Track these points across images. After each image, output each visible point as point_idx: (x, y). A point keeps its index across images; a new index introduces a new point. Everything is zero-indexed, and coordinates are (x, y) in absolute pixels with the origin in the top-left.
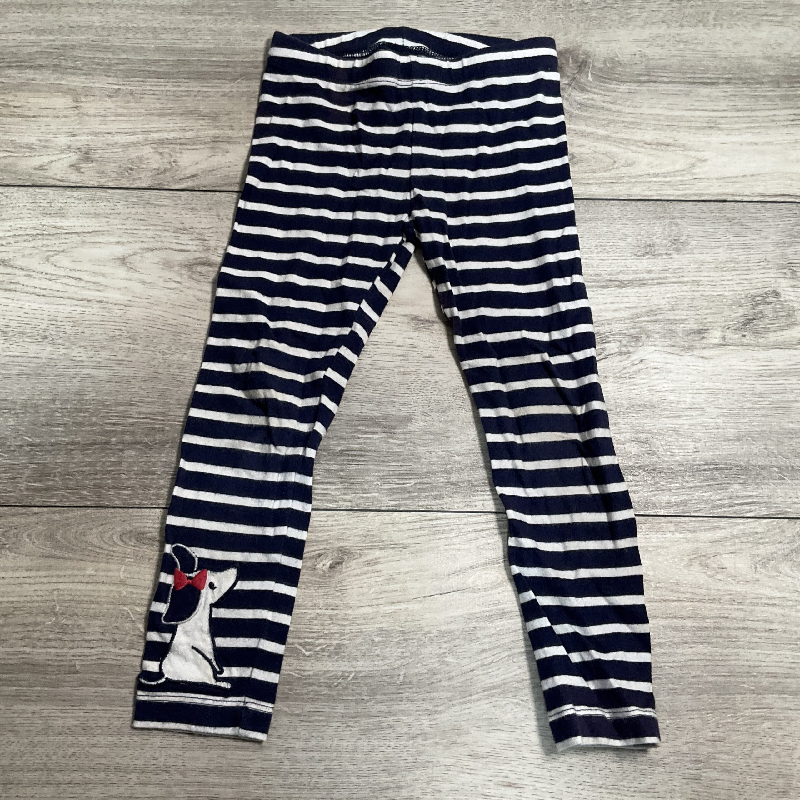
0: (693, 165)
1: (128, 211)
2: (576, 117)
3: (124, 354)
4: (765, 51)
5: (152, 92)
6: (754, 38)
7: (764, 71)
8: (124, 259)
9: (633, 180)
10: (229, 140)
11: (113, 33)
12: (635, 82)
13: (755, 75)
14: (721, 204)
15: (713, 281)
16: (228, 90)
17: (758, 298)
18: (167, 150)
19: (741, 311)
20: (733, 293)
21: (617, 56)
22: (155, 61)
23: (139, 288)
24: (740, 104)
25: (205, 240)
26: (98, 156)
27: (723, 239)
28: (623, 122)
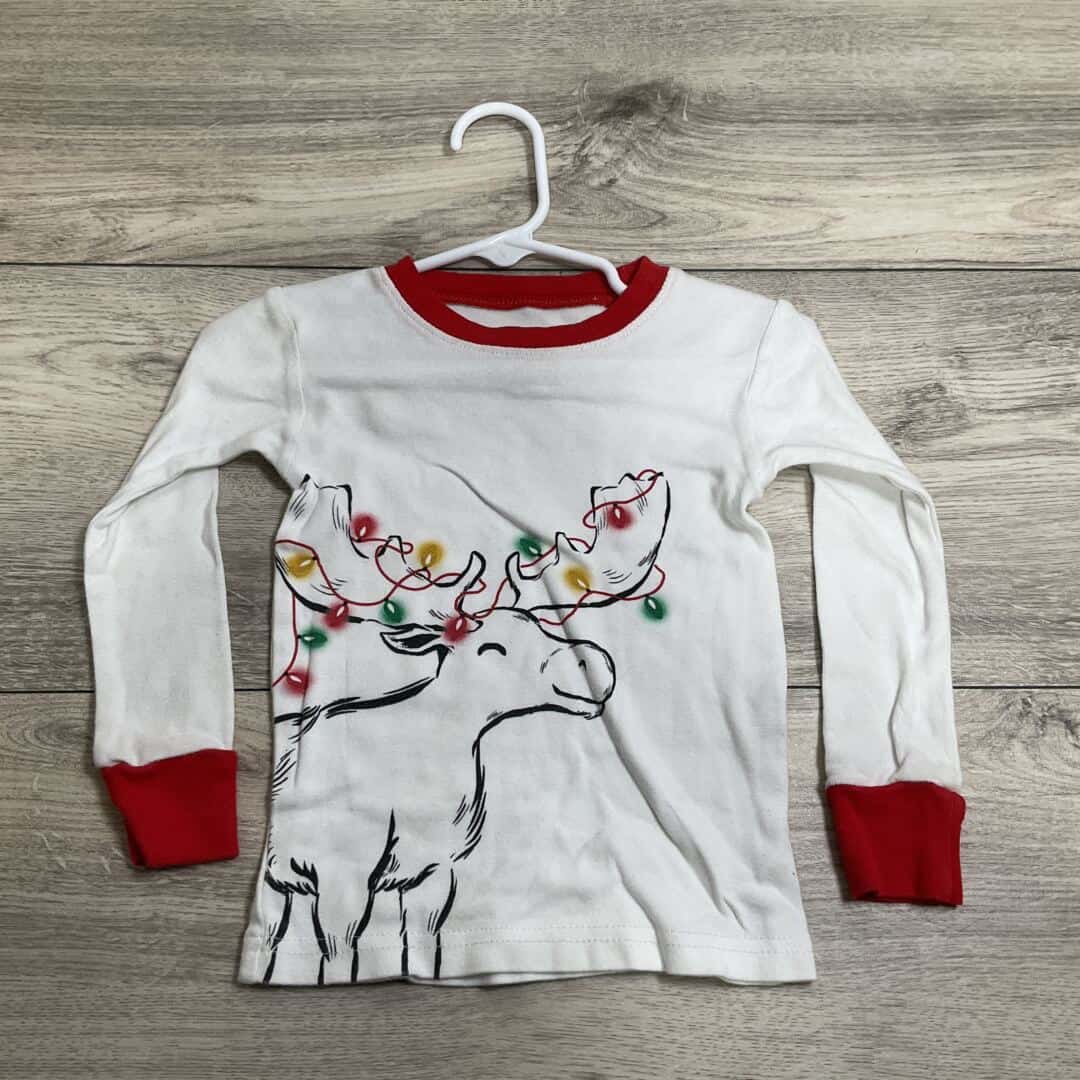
0: (825, 225)
1: (52, 293)
2: (666, 166)
3: (37, 482)
4: (917, 79)
5: (95, 142)
6: (902, 64)
7: (917, 105)
8: (44, 356)
9: (745, 245)
10: (198, 201)
11: (46, 70)
12: (745, 122)
13: (905, 110)
14: (861, 274)
15: (852, 373)
16: (196, 138)
17: (917, 394)
18: (113, 214)
19: (893, 411)
20: (881, 387)
21: (721, 91)
22: (102, 103)
23: (62, 394)
24: (886, 147)
25: (157, 329)
26: (17, 223)
27: (866, 318)
28: (730, 172)
